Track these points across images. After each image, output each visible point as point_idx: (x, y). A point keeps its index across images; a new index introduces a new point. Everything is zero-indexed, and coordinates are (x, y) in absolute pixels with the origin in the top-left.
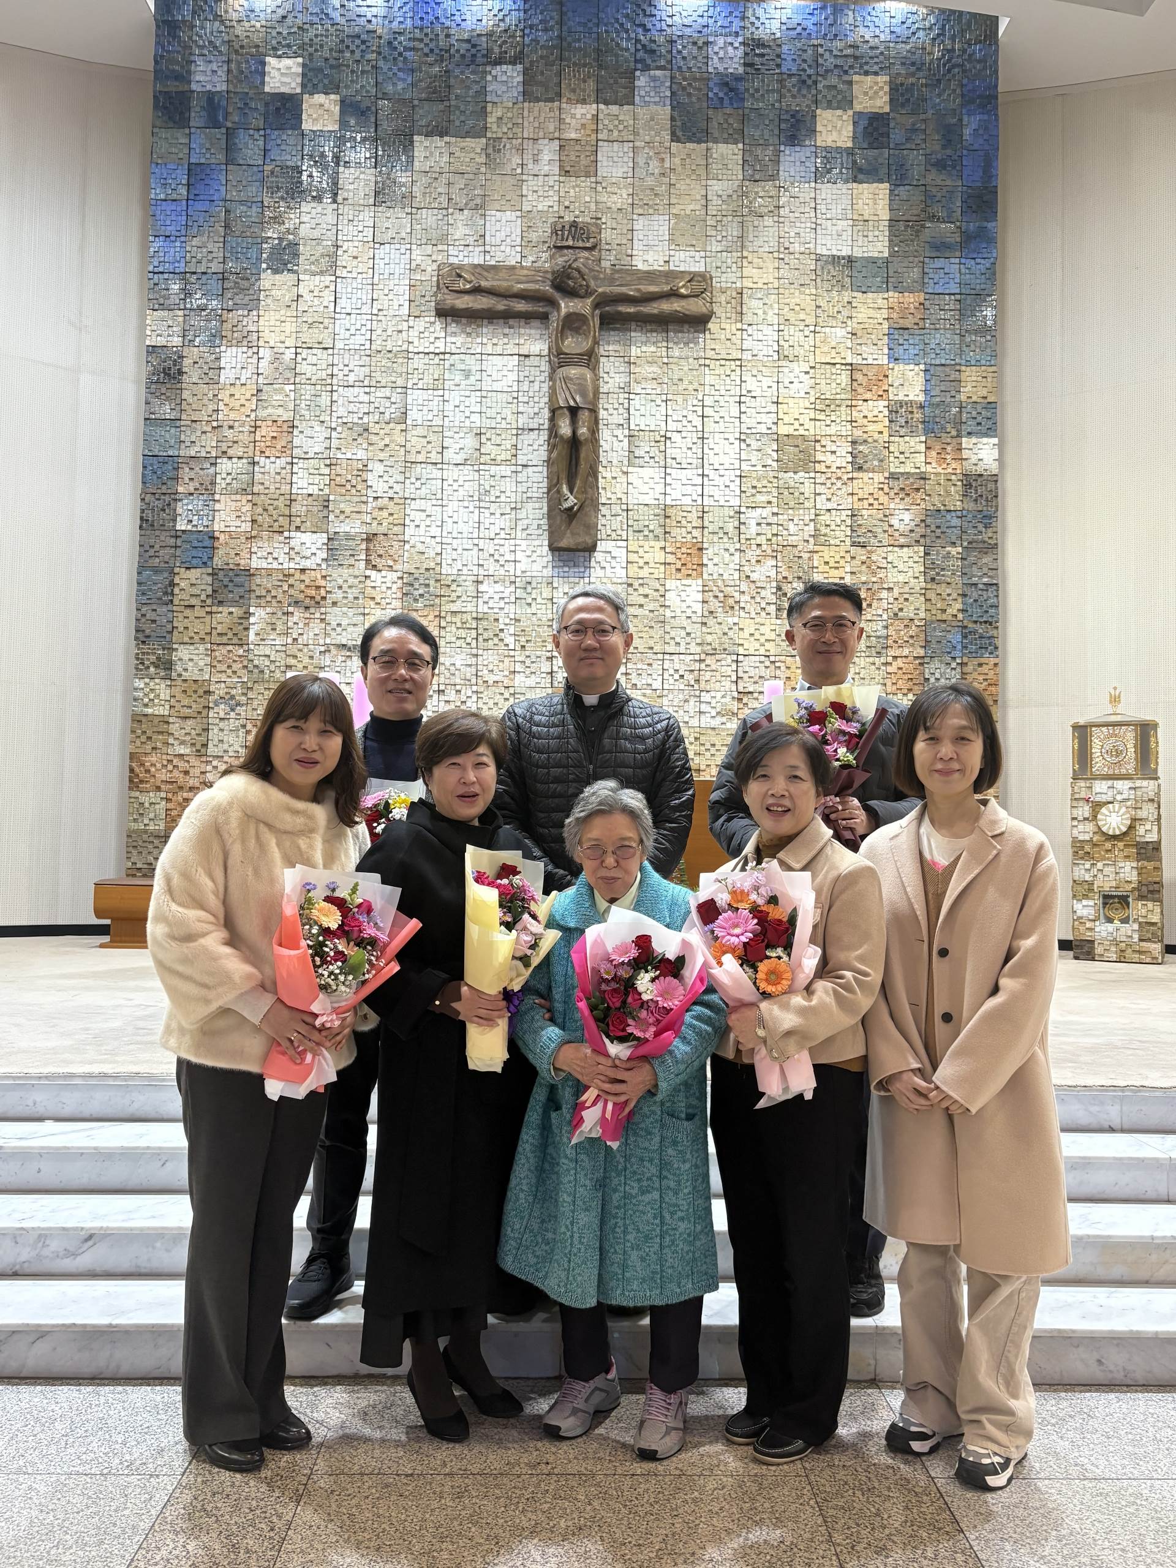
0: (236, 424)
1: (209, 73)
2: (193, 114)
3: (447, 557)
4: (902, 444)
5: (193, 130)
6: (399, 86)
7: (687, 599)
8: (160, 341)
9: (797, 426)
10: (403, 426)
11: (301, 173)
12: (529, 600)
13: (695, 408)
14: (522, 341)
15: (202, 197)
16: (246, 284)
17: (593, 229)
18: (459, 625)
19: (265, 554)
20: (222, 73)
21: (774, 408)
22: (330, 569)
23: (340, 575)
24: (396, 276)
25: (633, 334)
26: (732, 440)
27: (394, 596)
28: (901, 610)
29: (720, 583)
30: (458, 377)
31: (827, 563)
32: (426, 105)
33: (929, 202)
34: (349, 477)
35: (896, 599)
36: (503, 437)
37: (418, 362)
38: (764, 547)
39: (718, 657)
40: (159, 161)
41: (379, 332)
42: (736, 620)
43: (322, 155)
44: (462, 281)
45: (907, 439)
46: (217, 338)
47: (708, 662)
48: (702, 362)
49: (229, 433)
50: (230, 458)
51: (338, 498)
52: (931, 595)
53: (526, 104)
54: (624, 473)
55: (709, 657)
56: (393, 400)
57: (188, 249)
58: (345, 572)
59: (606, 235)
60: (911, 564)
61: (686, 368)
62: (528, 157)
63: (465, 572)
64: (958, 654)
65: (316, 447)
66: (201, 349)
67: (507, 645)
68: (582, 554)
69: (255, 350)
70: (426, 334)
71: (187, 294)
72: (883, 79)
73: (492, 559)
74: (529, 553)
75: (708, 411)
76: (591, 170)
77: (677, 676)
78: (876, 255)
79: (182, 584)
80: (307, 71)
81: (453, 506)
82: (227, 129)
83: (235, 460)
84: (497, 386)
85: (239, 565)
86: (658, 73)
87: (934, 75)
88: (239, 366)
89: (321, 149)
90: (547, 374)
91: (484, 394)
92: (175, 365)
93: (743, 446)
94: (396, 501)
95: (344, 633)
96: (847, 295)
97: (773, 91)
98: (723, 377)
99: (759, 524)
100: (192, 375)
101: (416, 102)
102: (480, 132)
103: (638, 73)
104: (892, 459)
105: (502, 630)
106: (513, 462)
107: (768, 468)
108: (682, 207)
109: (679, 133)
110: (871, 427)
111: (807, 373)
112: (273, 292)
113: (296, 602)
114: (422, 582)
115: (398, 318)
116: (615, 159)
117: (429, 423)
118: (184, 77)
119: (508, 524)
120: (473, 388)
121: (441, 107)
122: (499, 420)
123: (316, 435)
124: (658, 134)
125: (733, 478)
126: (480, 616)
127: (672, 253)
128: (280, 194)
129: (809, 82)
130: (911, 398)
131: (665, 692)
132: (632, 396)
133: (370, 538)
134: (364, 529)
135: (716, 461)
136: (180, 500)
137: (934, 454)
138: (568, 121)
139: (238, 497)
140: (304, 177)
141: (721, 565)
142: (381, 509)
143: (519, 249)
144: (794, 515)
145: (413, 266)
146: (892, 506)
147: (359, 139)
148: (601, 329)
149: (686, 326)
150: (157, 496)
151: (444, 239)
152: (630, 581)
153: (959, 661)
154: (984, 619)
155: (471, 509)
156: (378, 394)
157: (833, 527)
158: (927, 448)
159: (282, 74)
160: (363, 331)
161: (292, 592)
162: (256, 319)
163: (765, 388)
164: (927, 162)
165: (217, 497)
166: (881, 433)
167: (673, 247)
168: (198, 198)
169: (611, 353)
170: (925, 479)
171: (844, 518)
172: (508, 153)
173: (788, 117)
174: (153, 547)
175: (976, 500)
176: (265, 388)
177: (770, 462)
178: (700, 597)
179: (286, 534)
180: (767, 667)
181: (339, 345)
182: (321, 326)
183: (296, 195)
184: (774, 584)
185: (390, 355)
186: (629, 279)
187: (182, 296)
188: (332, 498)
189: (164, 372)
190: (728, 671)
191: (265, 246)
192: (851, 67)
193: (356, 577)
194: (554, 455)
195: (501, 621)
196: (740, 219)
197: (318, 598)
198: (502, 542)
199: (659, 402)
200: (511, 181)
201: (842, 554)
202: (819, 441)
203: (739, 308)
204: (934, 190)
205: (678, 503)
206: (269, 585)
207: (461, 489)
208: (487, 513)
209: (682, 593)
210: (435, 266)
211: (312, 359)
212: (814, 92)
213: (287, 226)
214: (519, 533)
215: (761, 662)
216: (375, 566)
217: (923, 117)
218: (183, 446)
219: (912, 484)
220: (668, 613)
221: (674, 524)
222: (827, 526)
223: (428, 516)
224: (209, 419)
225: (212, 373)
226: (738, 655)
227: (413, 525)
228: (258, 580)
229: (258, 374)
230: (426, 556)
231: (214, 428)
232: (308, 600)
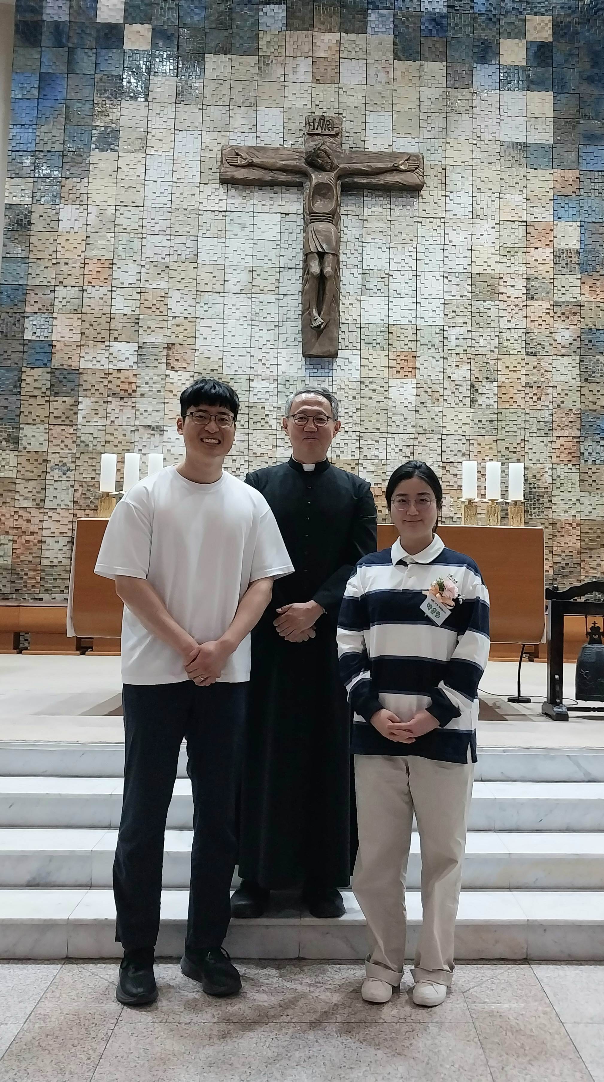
0: (70, 262)
1: (56, 8)
2: (43, 37)
3: (228, 360)
4: (564, 280)
5: (43, 49)
6: (196, 19)
7: (404, 393)
8: (15, 200)
9: (486, 268)
10: (195, 265)
11: (122, 80)
12: (287, 393)
13: (410, 254)
14: (283, 203)
15: (48, 97)
16: (80, 159)
17: (336, 121)
19: (91, 359)
20: (66, 8)
21: (468, 254)
22: (139, 369)
23: (147, 374)
24: (191, 154)
25: (365, 199)
26: (438, 277)
28: (563, 402)
29: (429, 382)
30: (236, 229)
31: (508, 368)
32: (215, 32)
33: (582, 105)
34: (154, 302)
35: (559, 394)
36: (269, 273)
37: (206, 217)
38: (461, 356)
39: (427, 436)
40: (18, 71)
41: (177, 195)
42: (441, 409)
43: (139, 67)
44: (239, 158)
45: (567, 276)
46: (57, 198)
47: (419, 440)
48: (416, 219)
50: (65, 286)
51: (146, 317)
52: (585, 391)
53: (288, 32)
54: (358, 300)
55: (421, 435)
56: (187, 245)
57: (38, 134)
58: (151, 372)
59: (346, 126)
60: (570, 368)
61: (404, 224)
62: (289, 70)
63: (240, 372)
65: (130, 279)
66: (46, 206)
67: (270, 426)
68: (327, 359)
69: (85, 207)
70: (213, 197)
71: (36, 167)
72: (548, 18)
73: (260, 363)
74: (287, 359)
75: (420, 256)
76: (336, 79)
77: (397, 450)
78: (544, 142)
79: (29, 380)
80: (127, 7)
81: (231, 323)
82: (69, 48)
83: (69, 288)
84: (264, 236)
85: (70, 366)
86: (385, 12)
87: (585, 16)
88: (73, 219)
89: (138, 63)
90: (302, 227)
91: (255, 242)
92: (26, 218)
93: (446, 281)
94: (189, 319)
95: (149, 417)
96: (523, 171)
97: (468, 25)
98: (432, 231)
99: (457, 339)
100: (38, 224)
101: (207, 30)
102: (255, 51)
103: (369, 11)
104: (556, 291)
105: (267, 415)
106: (276, 292)
107: (464, 298)
108: (402, 106)
109: (400, 54)
110: (541, 268)
111: (493, 228)
112: (99, 165)
113: (114, 394)
115: (192, 185)
116: (353, 72)
117: (215, 263)
118: (38, 11)
119: (273, 337)
120: (247, 237)
121: (226, 34)
122: (266, 261)
123: (130, 270)
124: (384, 54)
125: (439, 305)
126: (250, 404)
127: (394, 139)
128: (106, 95)
129: (494, 20)
130: (569, 246)
131: (388, 462)
132: (364, 244)
133: (169, 347)
134: (165, 340)
135: (426, 293)
136: (27, 317)
137: (586, 287)
138: (317, 44)
139: (71, 316)
140: (125, 83)
141: (430, 368)
142: (178, 325)
143: (282, 135)
144: (483, 332)
145: (203, 147)
146: (556, 326)
147: (165, 56)
148: (341, 194)
149: (405, 193)
150: (11, 314)
151: (227, 128)
152: (362, 380)
155: (245, 326)
156: (176, 241)
157: (512, 341)
158: (582, 283)
159: (110, 9)
160: (166, 194)
161: (110, 386)
162: (86, 184)
163: (462, 239)
164: (581, 77)
165: (55, 315)
166: (548, 272)
167: (395, 135)
168: (45, 97)
169: (349, 213)
170: (580, 306)
171: (520, 334)
172: (274, 66)
173: (480, 44)
174: (6, 352)
176: (92, 235)
177: (466, 293)
178: (414, 392)
179: (107, 343)
180: (464, 444)
181: (148, 204)
182: (135, 190)
183: (118, 95)
184: (469, 383)
185: (185, 212)
186: (362, 158)
187: (33, 168)
188: (141, 317)
189: (18, 224)
190: (435, 446)
191: (94, 132)
192: (524, 9)
193: (159, 375)
194: (308, 285)
195: (266, 408)
196: (444, 115)
197: (130, 391)
198: (268, 350)
199: (384, 249)
200: (277, 86)
201: (520, 361)
202: (502, 278)
203: (443, 181)
204: (586, 98)
205: (398, 323)
206: (94, 381)
207: (237, 312)
208: (257, 329)
209: (401, 389)
210: (219, 147)
211: (127, 214)
212: (498, 26)
213: (111, 118)
214: (280, 344)
215: (459, 440)
216: (174, 367)
217: (576, 45)
218: (30, 277)
219: (571, 309)
220: (391, 403)
221: (395, 338)
222: (507, 340)
223: (213, 331)
224: (50, 257)
225: (53, 224)
226: (442, 434)
227: (202, 337)
228: (85, 377)
229: (87, 225)
230: (211, 360)
231: (53, 264)
232: (122, 392)
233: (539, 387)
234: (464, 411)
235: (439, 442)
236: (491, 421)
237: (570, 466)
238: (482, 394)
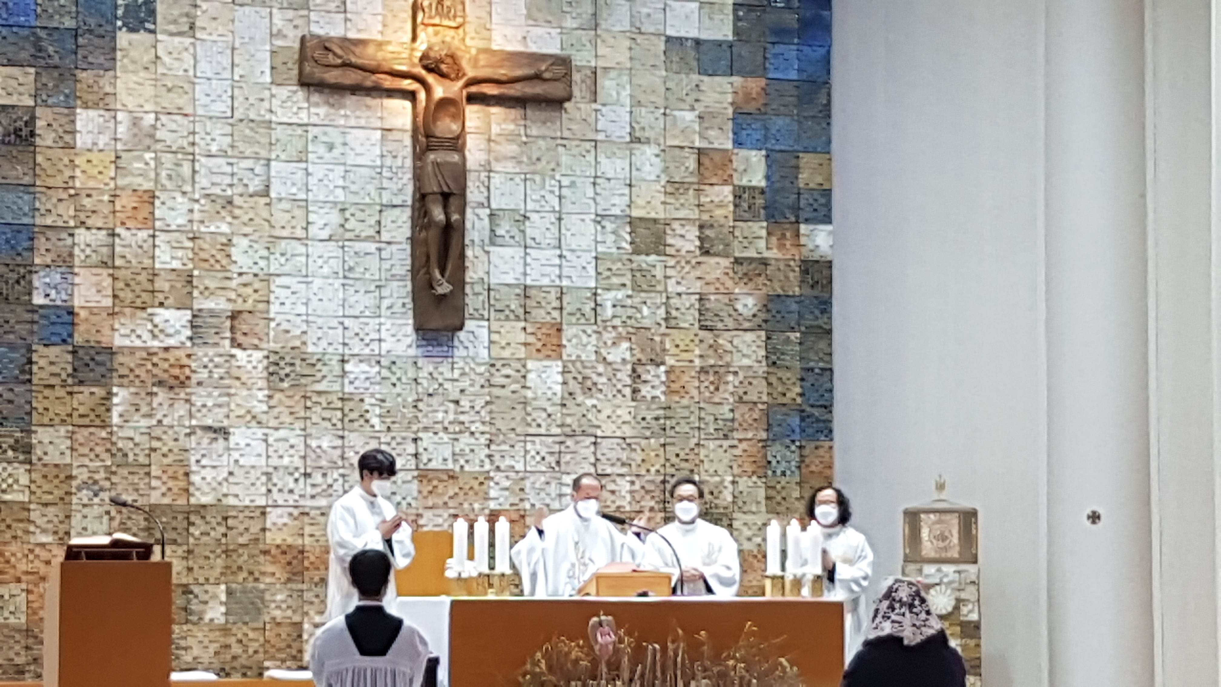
0: (94, 193)
3: (313, 334)
4: (746, 229)
7: (549, 381)
8: (11, 100)
9: (650, 210)
10: (267, 200)
12: (394, 380)
13: (552, 189)
14: (385, 116)
16: (101, 42)
18: (324, 405)
19: (128, 332)
21: (627, 191)
22: (194, 347)
23: (205, 354)
24: (258, 41)
25: (492, 110)
26: (588, 221)
27: (260, 375)
28: (745, 393)
29: (578, 365)
30: (322, 150)
31: (677, 346)
34: (214, 252)
35: (741, 383)
36: (367, 212)
37: (280, 133)
38: (619, 329)
39: (578, 438)
41: (240, 99)
42: (594, 402)
44: (331, 56)
45: (750, 224)
46: (71, 98)
47: (568, 444)
48: (559, 141)
49: (86, 202)
50: (88, 228)
51: (203, 273)
52: (773, 379)
54: (486, 252)
55: (569, 439)
56: (255, 172)
57: (39, 2)
58: (211, 352)
60: (754, 348)
61: (543, 148)
63: (330, 350)
64: (796, 437)
65: (178, 219)
66: (56, 110)
67: (373, 426)
68: (445, 333)
70: (289, 104)
71: (38, 51)
73: (357, 339)
74: (393, 332)
75: (565, 192)
77: (538, 458)
78: (722, 38)
79: (41, 363)
81: (317, 283)
83: (94, 231)
84: (360, 161)
85: (99, 342)
88: (96, 131)
91: (348, 168)
92: (26, 126)
93: (599, 228)
94: (260, 277)
95: (209, 415)
96: (695, 78)
98: (579, 157)
99: (614, 306)
100: (45, 137)
104: (736, 244)
105: (367, 411)
106: (377, 238)
107: (622, 251)
110: (718, 212)
111: (658, 156)
112: (130, 53)
113: (160, 382)
114: (288, 359)
115: (260, 86)
117: (294, 197)
119: (372, 302)
120: (336, 162)
122: (363, 196)
123: (178, 206)
125: (589, 260)
126: (346, 396)
127: (530, 31)
130: (754, 183)
132: (491, 174)
133: (234, 316)
134: (230, 307)
135: (572, 242)
136: (36, 272)
137: (774, 240)
139: (98, 270)
141: (579, 346)
142: (245, 285)
143: (381, 20)
144: (646, 298)
145: (275, 31)
146: (737, 290)
149: (545, 106)
150: (11, 267)
151: (304, 3)
152: (493, 362)
153: (798, 444)
154: (821, 403)
155: (337, 286)
156: (242, 165)
157: (683, 310)
158: (769, 234)
160: (224, 98)
161: (155, 371)
162: (112, 80)
163: (619, 170)
165: (76, 270)
166: (726, 217)
167: (530, 25)
170: (766, 264)
171: (693, 301)
174: (7, 321)
175: (812, 287)
176: (124, 155)
177: (624, 245)
178: (560, 379)
179: (150, 310)
180: (624, 449)
181: (200, 111)
182: (181, 90)
184: (629, 367)
185: (252, 125)
187: (34, 52)
188: (196, 273)
189: (16, 135)
190: (587, 453)
191: (120, 2)
193: (222, 356)
195: (368, 400)
197: (182, 378)
198: (367, 320)
199: (517, 181)
201: (692, 337)
202: (669, 224)
203: (593, 89)
205: (538, 283)
206: (132, 365)
207: (325, 266)
208: (352, 290)
209: (544, 375)
210: (297, 34)
211: (172, 126)
214: (383, 312)
215: (618, 444)
216: (240, 345)
218: (37, 214)
219: (755, 269)
220: (529, 395)
221: (535, 304)
222: (677, 309)
223: (293, 293)
224: (65, 185)
225: (67, 138)
226: (596, 437)
227: (278, 302)
228: (120, 359)
229: (116, 140)
230: (291, 334)
231: (70, 196)
232: (172, 382)
233: (716, 372)
234: (623, 405)
235: (592, 448)
236: (657, 419)
237: (754, 478)
238: (645, 382)
